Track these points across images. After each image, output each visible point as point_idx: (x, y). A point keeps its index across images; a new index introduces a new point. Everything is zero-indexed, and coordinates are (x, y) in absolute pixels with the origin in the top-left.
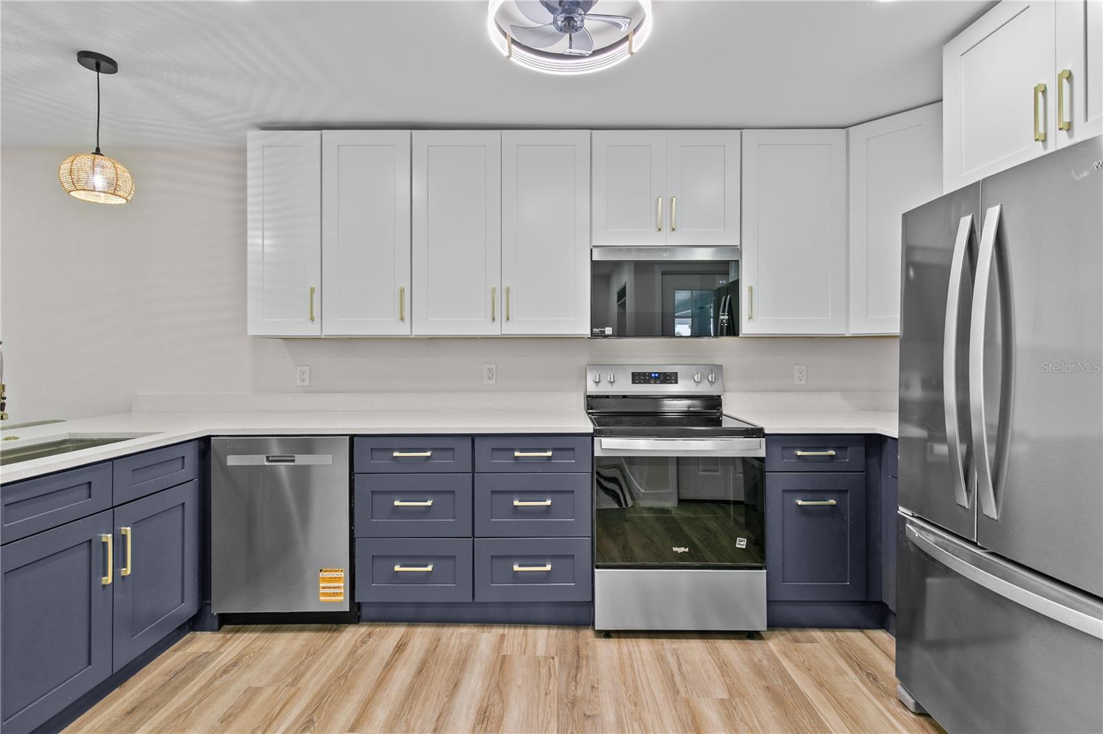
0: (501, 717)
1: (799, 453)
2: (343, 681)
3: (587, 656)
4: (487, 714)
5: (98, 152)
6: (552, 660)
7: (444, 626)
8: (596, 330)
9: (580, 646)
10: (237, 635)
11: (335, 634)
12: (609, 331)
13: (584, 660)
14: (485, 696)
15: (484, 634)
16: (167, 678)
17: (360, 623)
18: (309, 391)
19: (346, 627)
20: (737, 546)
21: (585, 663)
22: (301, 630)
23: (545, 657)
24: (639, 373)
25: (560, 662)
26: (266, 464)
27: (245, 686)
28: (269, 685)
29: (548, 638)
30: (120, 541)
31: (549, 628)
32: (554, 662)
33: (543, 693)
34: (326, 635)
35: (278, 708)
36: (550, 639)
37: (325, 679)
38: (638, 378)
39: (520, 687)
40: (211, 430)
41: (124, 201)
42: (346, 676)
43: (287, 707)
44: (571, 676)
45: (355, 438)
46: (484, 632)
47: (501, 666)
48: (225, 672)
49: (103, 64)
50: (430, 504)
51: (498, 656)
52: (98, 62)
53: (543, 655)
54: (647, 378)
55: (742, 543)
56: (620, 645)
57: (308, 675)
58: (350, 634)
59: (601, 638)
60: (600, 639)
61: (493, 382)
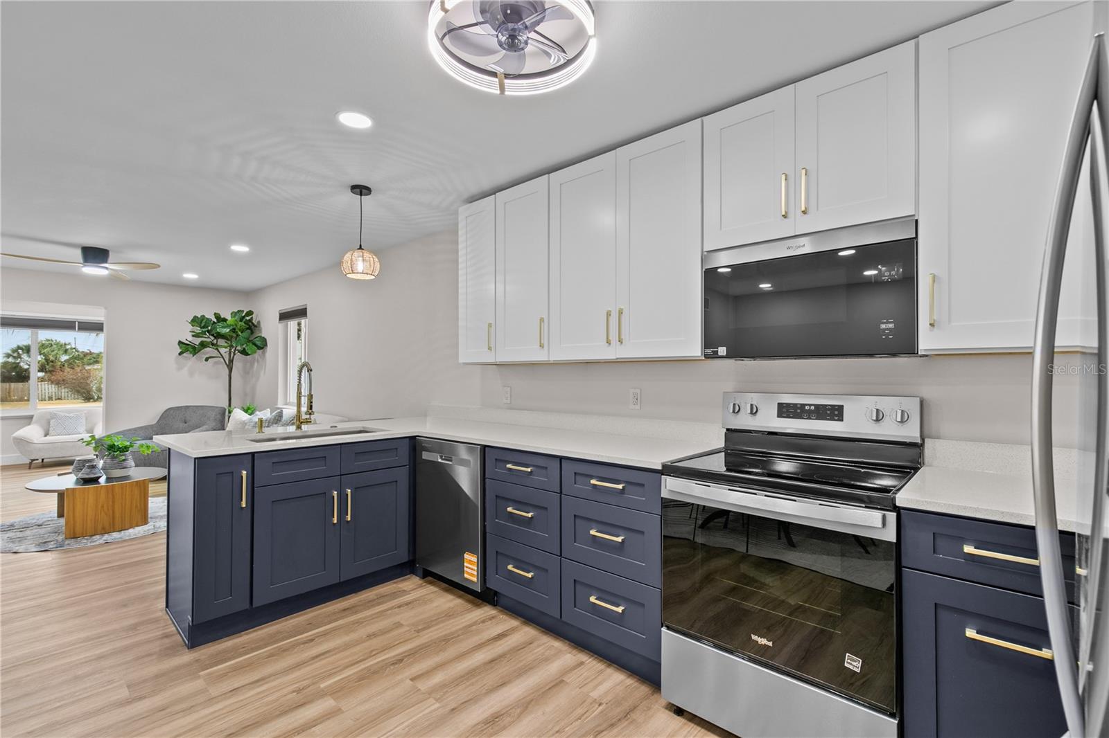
0: (504, 728)
1: (968, 549)
2: (444, 643)
3: (634, 720)
4: (497, 720)
5: (360, 248)
6: (597, 706)
7: (546, 634)
8: (709, 351)
9: (638, 708)
10: (429, 585)
11: (474, 608)
12: (722, 351)
13: (627, 722)
14: (512, 704)
15: (569, 655)
16: (375, 597)
17: (497, 607)
18: (511, 407)
19: (486, 606)
20: (846, 665)
21: (625, 724)
22: (460, 597)
23: (596, 699)
24: (788, 405)
25: (602, 712)
26: (440, 460)
27: (397, 620)
28: (408, 626)
29: (618, 685)
30: (343, 498)
31: (629, 676)
32: (597, 708)
33: (556, 729)
34: (469, 606)
35: (397, 642)
36: (618, 687)
37: (436, 637)
38: (785, 411)
39: (544, 714)
40: (419, 432)
41: (374, 277)
42: (449, 640)
43: (402, 644)
44: (597, 729)
45: (487, 448)
46: (570, 653)
47: (550, 689)
48: (399, 607)
49: (364, 191)
50: (530, 516)
51: (559, 678)
52: (361, 190)
53: (595, 698)
54: (799, 411)
55: (854, 664)
56: (681, 728)
57: (432, 629)
58: (483, 612)
59: (670, 710)
60: (667, 711)
61: (638, 407)
